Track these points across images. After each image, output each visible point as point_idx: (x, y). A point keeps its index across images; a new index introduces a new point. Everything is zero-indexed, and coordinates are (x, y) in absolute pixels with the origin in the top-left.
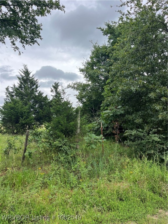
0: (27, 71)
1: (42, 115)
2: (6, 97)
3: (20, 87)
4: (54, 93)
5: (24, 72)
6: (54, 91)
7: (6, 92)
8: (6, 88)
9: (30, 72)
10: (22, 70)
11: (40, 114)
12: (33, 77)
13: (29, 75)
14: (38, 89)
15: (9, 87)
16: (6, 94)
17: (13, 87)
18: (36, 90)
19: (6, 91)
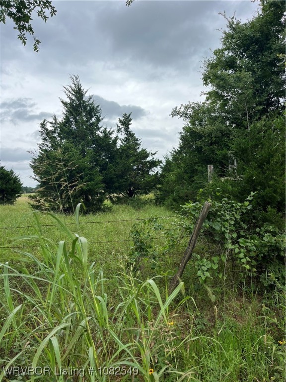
0: (80, 89)
1: (114, 175)
2: (41, 142)
3: (67, 120)
4: (123, 134)
5: (74, 90)
6: (123, 129)
7: (42, 131)
8: (41, 124)
9: (84, 91)
10: (69, 87)
11: (111, 172)
12: (90, 100)
13: (83, 98)
14: (100, 124)
15: (46, 122)
16: (42, 135)
17: (54, 122)
18: (97, 126)
19: (41, 129)
